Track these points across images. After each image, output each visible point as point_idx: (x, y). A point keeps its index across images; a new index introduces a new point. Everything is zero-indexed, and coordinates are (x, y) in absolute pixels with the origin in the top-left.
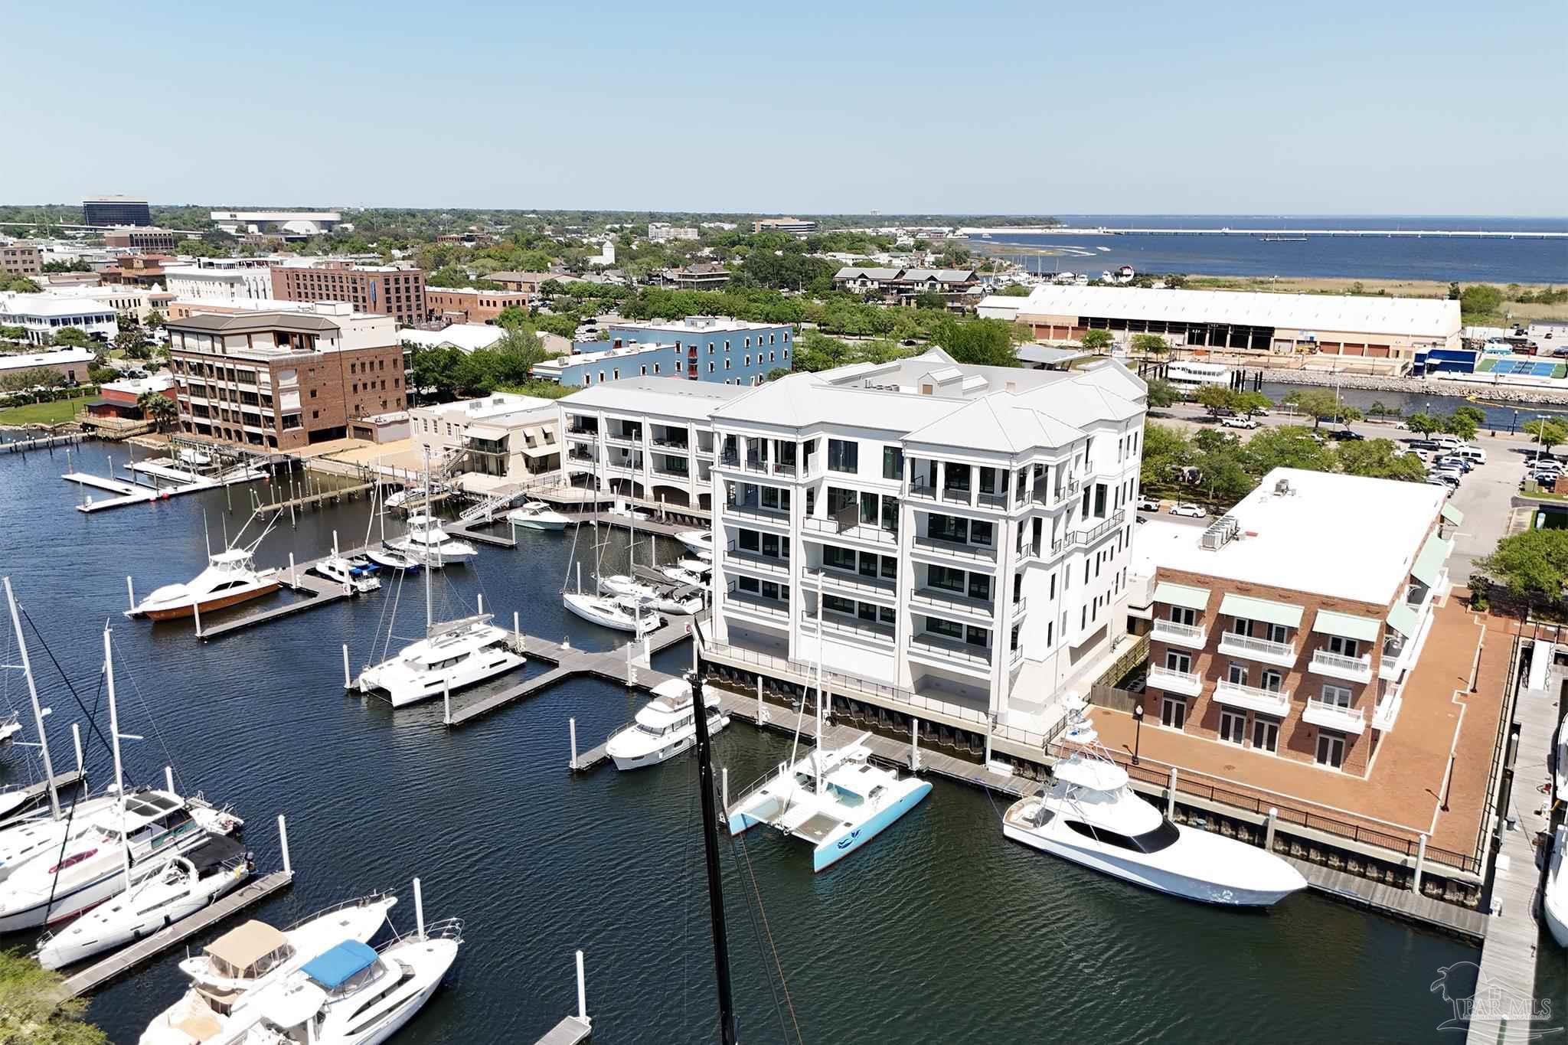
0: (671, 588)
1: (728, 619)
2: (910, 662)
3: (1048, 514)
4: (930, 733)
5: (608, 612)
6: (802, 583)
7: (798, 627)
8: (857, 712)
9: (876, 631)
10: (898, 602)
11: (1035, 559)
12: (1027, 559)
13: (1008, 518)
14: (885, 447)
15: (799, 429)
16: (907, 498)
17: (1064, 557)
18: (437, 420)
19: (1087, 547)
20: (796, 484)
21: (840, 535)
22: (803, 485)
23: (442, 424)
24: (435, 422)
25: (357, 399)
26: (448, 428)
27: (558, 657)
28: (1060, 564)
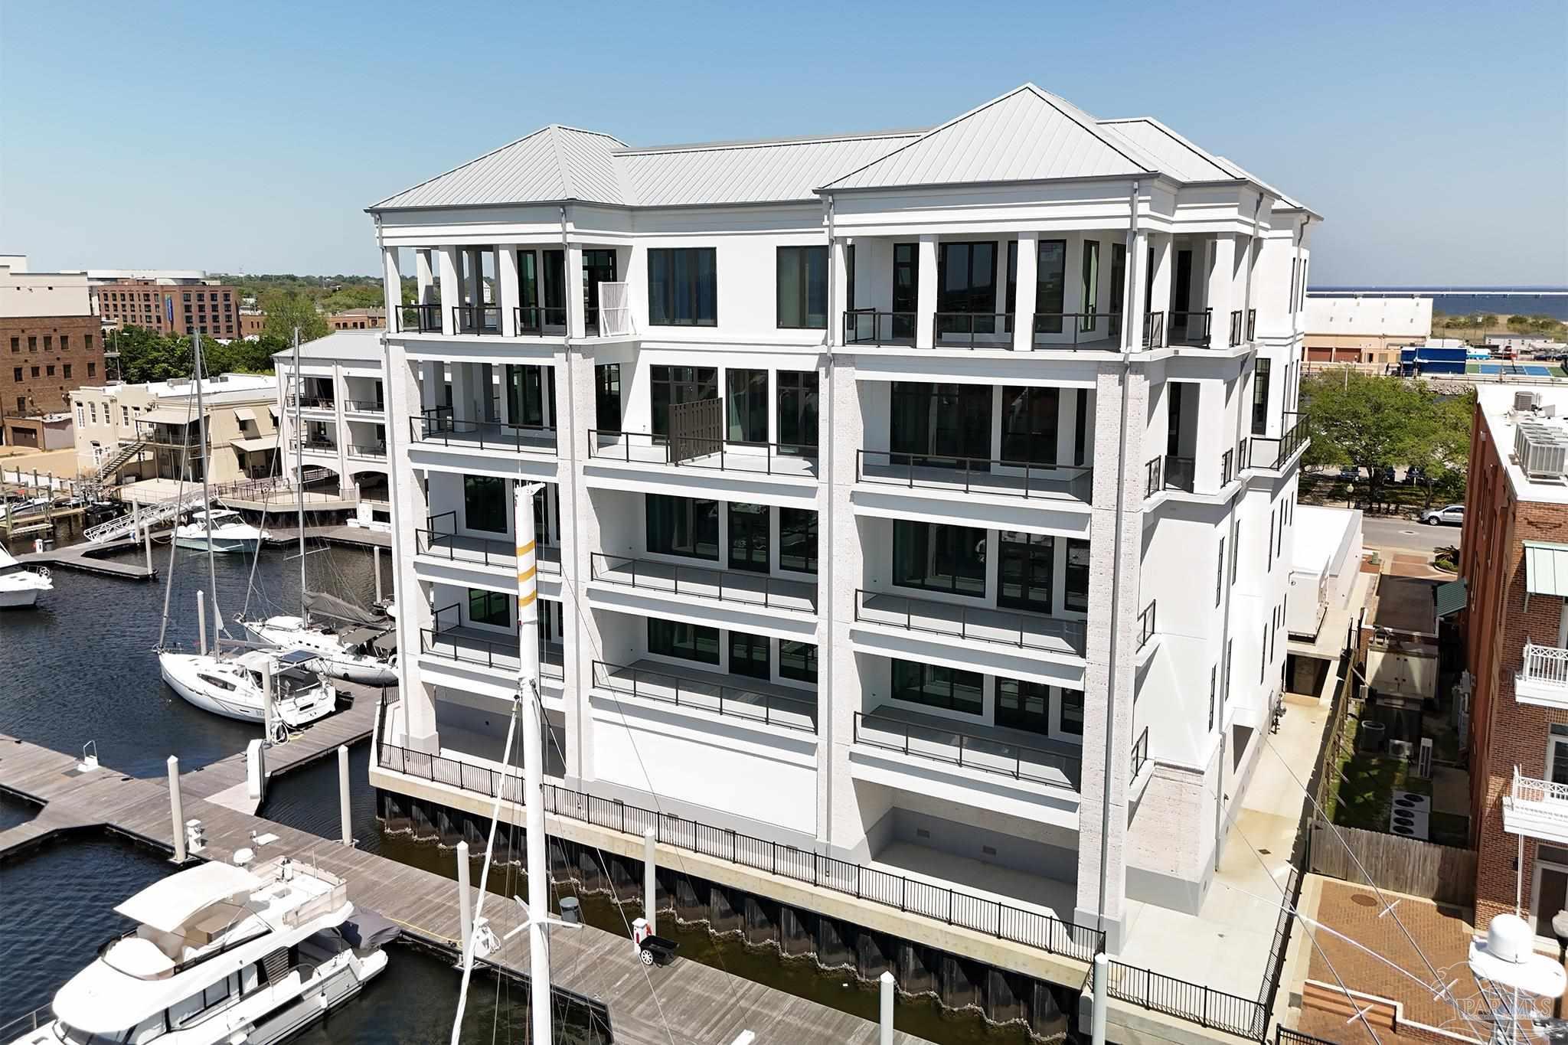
0: (371, 634)
1: (433, 691)
2: (857, 782)
3: (1215, 368)
4: (918, 974)
5: (225, 685)
6: (590, 593)
7: (585, 700)
8: (725, 915)
9: (769, 702)
10: (822, 627)
11: (1182, 496)
12: (1160, 497)
13: (1125, 369)
14: (779, 249)
15: (566, 208)
16: (839, 349)
17: (1236, 499)
18: (108, 402)
19: (1279, 475)
20: (568, 349)
21: (677, 465)
22: (586, 351)
23: (116, 411)
24: (106, 406)
25: (21, 389)
26: (126, 414)
27: (54, 791)
28: (1229, 515)
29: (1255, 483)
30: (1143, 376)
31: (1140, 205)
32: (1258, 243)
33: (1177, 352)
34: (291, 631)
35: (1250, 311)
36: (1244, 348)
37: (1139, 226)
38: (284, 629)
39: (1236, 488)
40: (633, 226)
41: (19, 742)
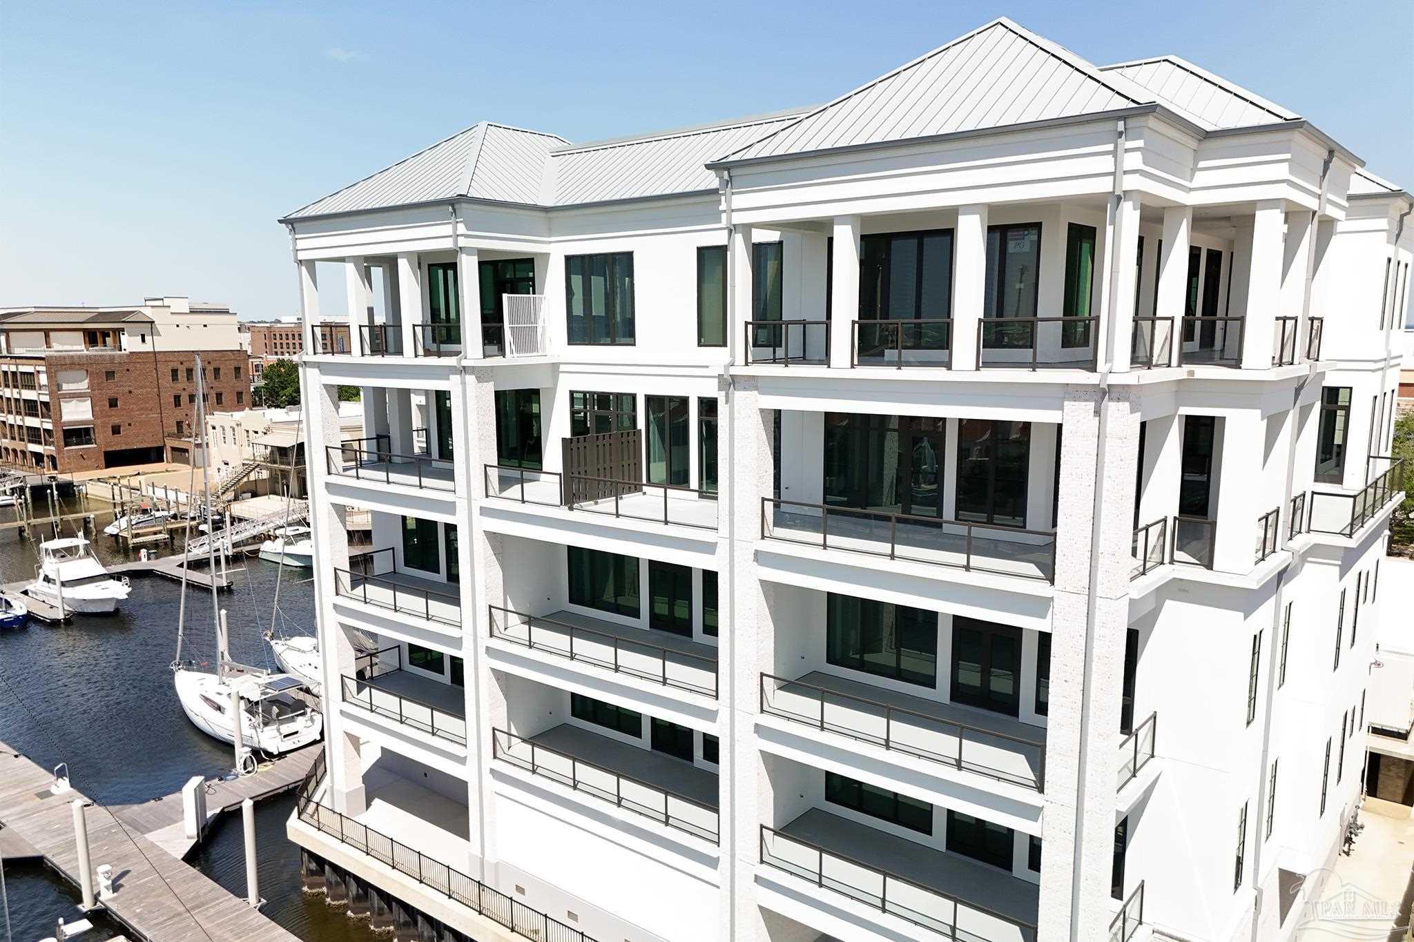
2: (764, 910)
5: (219, 707)
6: (491, 652)
7: (486, 771)
11: (1198, 574)
12: (1161, 575)
13: (1102, 394)
14: (701, 251)
15: (456, 206)
16: (740, 370)
17: (1282, 576)
18: (235, 426)
19: (1352, 543)
20: (465, 370)
21: (571, 509)
22: (482, 374)
23: (240, 432)
24: (234, 430)
25: (179, 414)
26: (248, 437)
27: (17, 814)
28: (1273, 598)
29: (1316, 551)
30: (1127, 405)
31: (1127, 155)
32: (1327, 227)
33: (1191, 373)
34: (304, 652)
35: (1312, 319)
36: (1302, 368)
37: (1125, 188)
38: (299, 650)
39: (1284, 561)
40: (550, 229)
41: (16, 756)
